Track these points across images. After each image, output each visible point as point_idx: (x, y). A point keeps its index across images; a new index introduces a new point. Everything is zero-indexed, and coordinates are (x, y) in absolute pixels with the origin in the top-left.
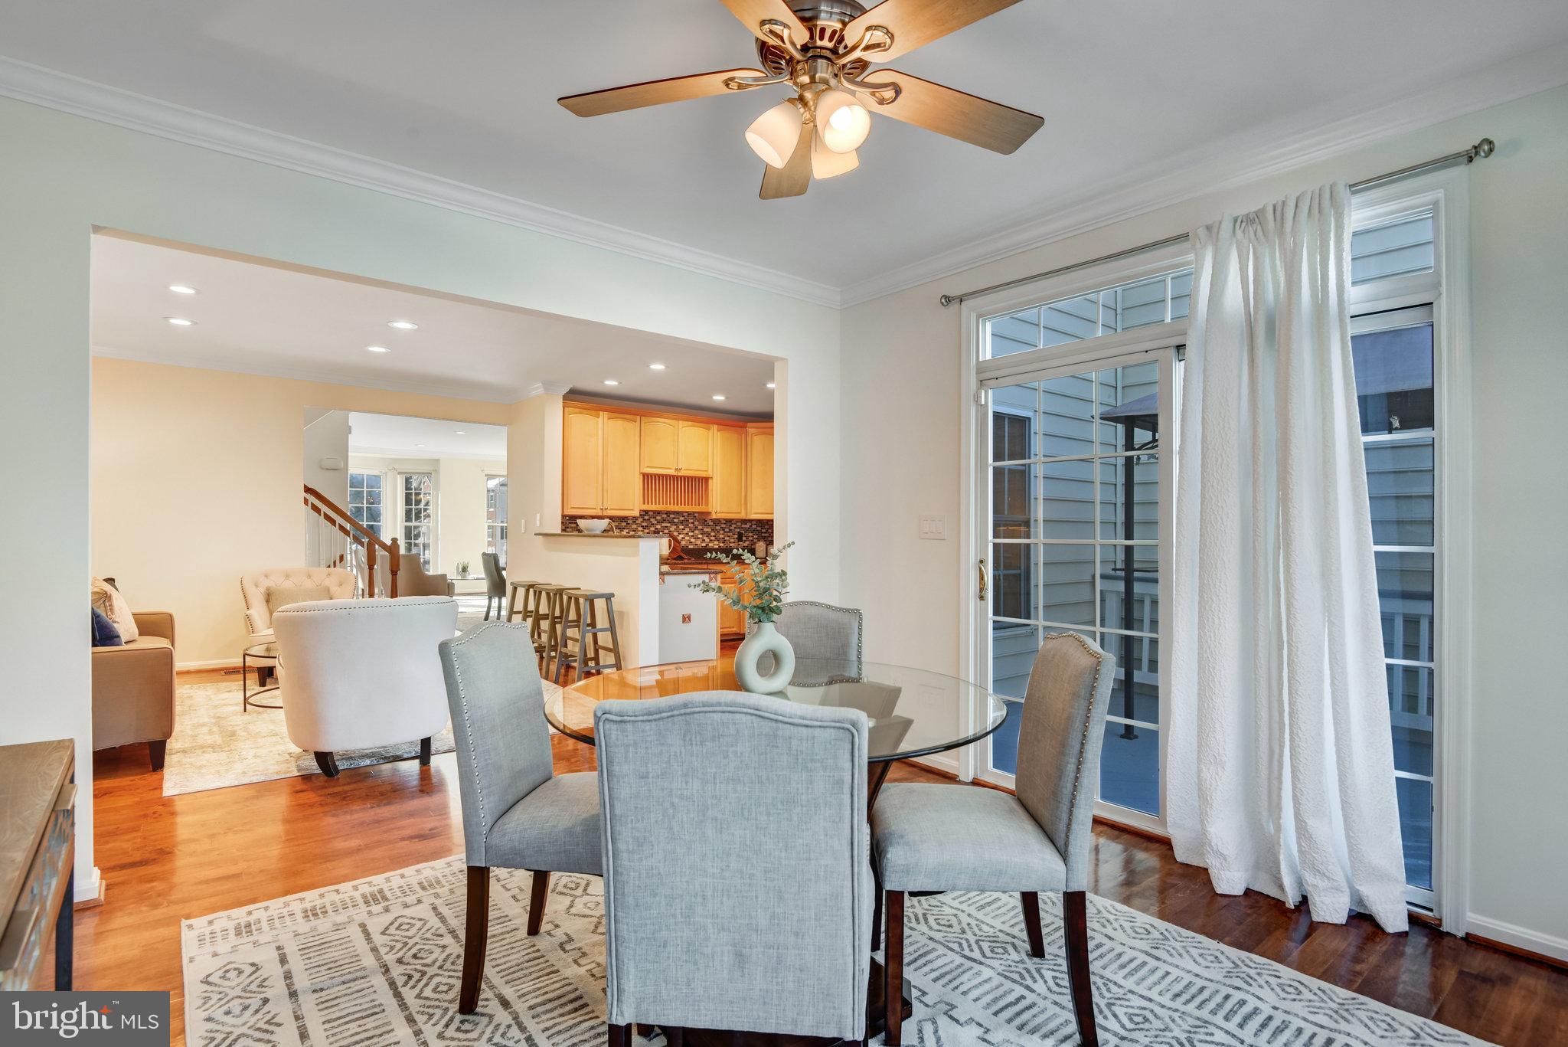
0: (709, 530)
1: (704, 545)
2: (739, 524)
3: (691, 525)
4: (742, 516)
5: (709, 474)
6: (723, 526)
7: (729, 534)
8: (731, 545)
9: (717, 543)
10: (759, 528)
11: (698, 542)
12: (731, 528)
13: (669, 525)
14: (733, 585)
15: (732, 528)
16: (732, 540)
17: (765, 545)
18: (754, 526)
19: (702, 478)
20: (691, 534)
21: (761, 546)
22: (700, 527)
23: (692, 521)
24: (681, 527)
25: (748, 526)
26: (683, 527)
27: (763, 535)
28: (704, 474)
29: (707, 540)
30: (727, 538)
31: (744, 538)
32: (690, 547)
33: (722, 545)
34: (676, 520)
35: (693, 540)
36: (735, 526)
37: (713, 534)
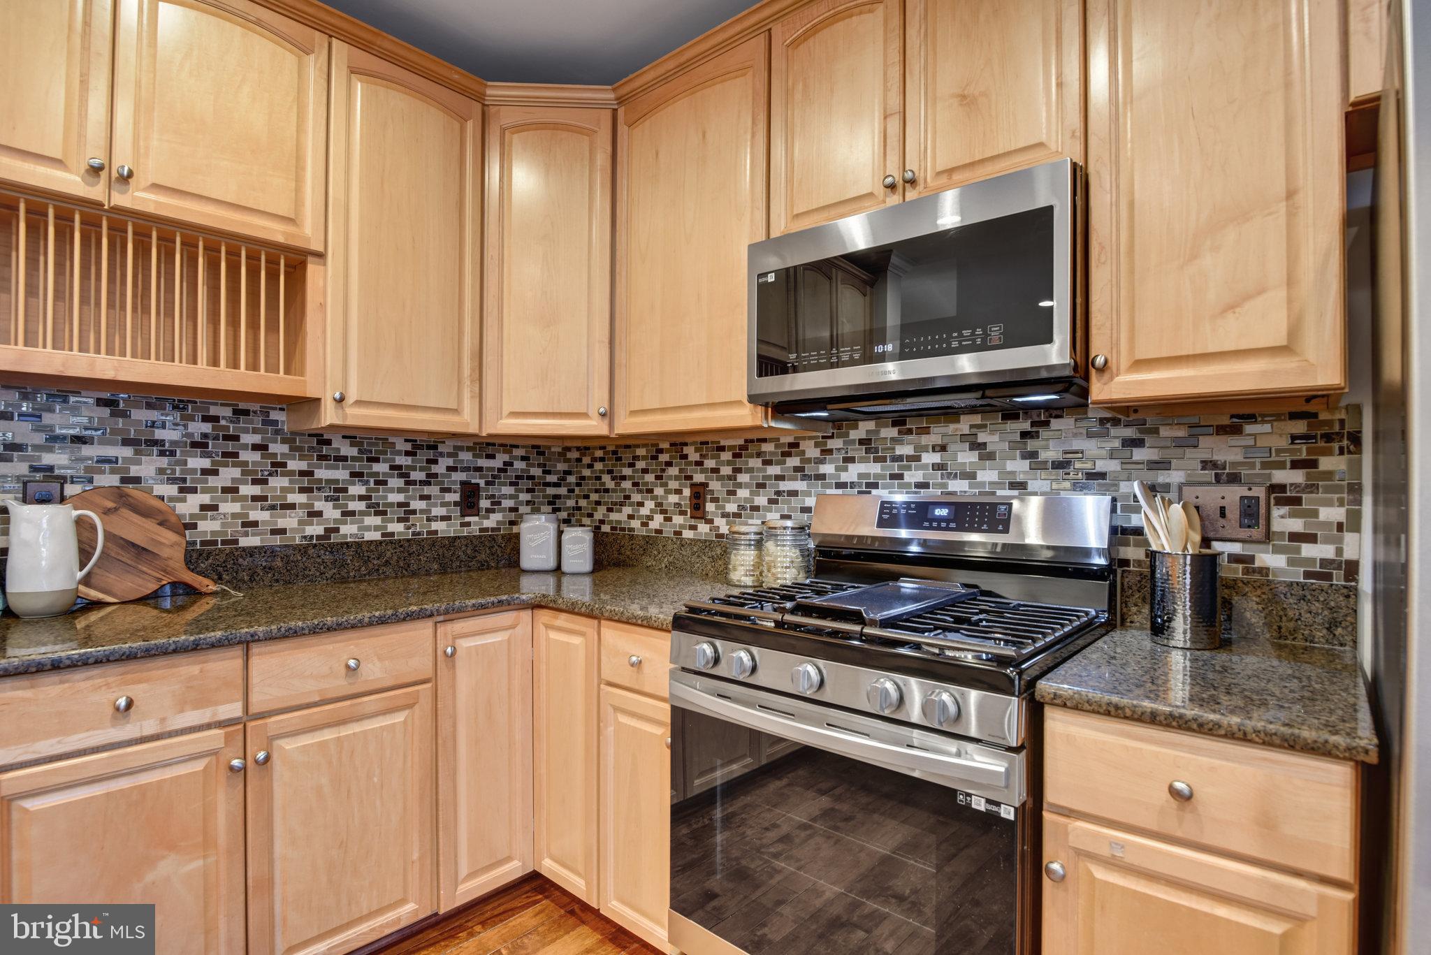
0: (341, 474)
1: (316, 530)
2: (465, 456)
3: (248, 456)
4: (466, 422)
5: (308, 234)
6: (402, 460)
7: (427, 490)
8: (435, 526)
9: (377, 520)
10: (535, 471)
11: (289, 521)
12: (435, 469)
13: (128, 452)
14: (399, 718)
15: (440, 468)
16: (438, 511)
17: (552, 527)
18: (519, 465)
19: (275, 250)
20: (248, 490)
21: (538, 530)
22: (294, 465)
23: (257, 439)
24: (197, 463)
25: (497, 463)
26: (206, 463)
27: (551, 491)
28: (276, 232)
29: (331, 513)
30: (417, 505)
31: (484, 504)
32: (244, 542)
33: (396, 528)
34: (168, 435)
35: (256, 515)
36: (450, 462)
37: (357, 489)
